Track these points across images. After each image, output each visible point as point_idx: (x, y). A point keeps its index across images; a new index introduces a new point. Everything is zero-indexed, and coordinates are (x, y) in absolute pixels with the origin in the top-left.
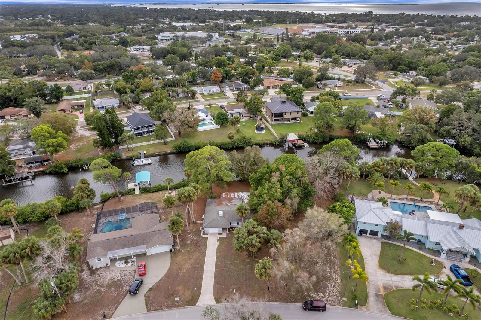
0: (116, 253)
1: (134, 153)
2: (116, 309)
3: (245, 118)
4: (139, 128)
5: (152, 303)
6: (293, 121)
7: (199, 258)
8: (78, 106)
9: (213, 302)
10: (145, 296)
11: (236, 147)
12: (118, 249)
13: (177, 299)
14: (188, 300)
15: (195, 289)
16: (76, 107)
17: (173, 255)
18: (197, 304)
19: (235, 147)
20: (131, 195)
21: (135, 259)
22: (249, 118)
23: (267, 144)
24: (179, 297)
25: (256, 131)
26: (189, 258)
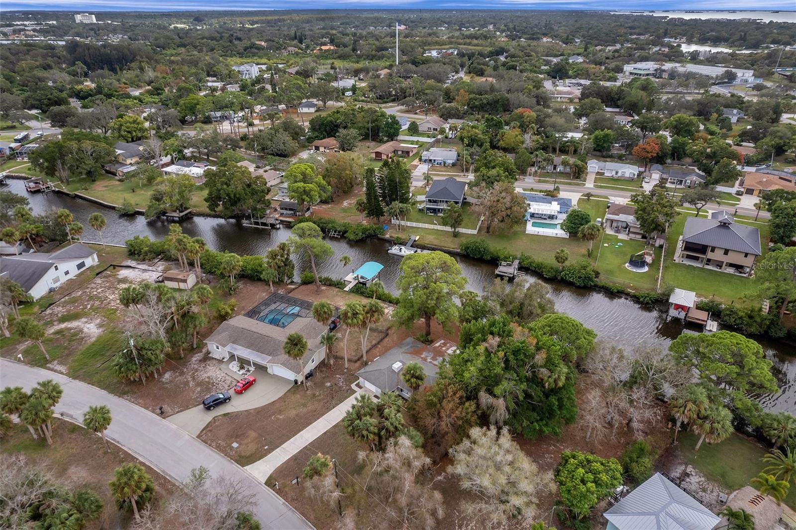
0: (236, 349)
1: (403, 236)
2: (178, 412)
3: (632, 236)
4: (435, 202)
5: (210, 431)
6: (731, 270)
7: (315, 413)
8: (403, 152)
9: (263, 480)
10: (214, 418)
11: (562, 278)
12: (242, 346)
13: (235, 445)
14: (243, 454)
15: (266, 447)
16: (400, 153)
17: (293, 389)
18: (245, 468)
19: (559, 278)
20: (337, 289)
21: (252, 369)
22: (640, 237)
23: (628, 294)
24: (240, 444)
25: (627, 264)
26: (304, 405)
